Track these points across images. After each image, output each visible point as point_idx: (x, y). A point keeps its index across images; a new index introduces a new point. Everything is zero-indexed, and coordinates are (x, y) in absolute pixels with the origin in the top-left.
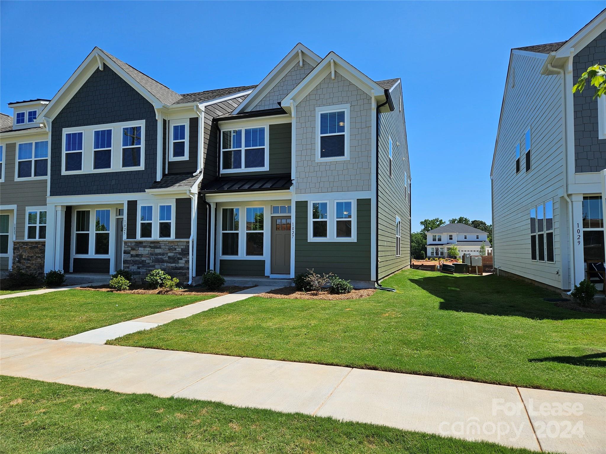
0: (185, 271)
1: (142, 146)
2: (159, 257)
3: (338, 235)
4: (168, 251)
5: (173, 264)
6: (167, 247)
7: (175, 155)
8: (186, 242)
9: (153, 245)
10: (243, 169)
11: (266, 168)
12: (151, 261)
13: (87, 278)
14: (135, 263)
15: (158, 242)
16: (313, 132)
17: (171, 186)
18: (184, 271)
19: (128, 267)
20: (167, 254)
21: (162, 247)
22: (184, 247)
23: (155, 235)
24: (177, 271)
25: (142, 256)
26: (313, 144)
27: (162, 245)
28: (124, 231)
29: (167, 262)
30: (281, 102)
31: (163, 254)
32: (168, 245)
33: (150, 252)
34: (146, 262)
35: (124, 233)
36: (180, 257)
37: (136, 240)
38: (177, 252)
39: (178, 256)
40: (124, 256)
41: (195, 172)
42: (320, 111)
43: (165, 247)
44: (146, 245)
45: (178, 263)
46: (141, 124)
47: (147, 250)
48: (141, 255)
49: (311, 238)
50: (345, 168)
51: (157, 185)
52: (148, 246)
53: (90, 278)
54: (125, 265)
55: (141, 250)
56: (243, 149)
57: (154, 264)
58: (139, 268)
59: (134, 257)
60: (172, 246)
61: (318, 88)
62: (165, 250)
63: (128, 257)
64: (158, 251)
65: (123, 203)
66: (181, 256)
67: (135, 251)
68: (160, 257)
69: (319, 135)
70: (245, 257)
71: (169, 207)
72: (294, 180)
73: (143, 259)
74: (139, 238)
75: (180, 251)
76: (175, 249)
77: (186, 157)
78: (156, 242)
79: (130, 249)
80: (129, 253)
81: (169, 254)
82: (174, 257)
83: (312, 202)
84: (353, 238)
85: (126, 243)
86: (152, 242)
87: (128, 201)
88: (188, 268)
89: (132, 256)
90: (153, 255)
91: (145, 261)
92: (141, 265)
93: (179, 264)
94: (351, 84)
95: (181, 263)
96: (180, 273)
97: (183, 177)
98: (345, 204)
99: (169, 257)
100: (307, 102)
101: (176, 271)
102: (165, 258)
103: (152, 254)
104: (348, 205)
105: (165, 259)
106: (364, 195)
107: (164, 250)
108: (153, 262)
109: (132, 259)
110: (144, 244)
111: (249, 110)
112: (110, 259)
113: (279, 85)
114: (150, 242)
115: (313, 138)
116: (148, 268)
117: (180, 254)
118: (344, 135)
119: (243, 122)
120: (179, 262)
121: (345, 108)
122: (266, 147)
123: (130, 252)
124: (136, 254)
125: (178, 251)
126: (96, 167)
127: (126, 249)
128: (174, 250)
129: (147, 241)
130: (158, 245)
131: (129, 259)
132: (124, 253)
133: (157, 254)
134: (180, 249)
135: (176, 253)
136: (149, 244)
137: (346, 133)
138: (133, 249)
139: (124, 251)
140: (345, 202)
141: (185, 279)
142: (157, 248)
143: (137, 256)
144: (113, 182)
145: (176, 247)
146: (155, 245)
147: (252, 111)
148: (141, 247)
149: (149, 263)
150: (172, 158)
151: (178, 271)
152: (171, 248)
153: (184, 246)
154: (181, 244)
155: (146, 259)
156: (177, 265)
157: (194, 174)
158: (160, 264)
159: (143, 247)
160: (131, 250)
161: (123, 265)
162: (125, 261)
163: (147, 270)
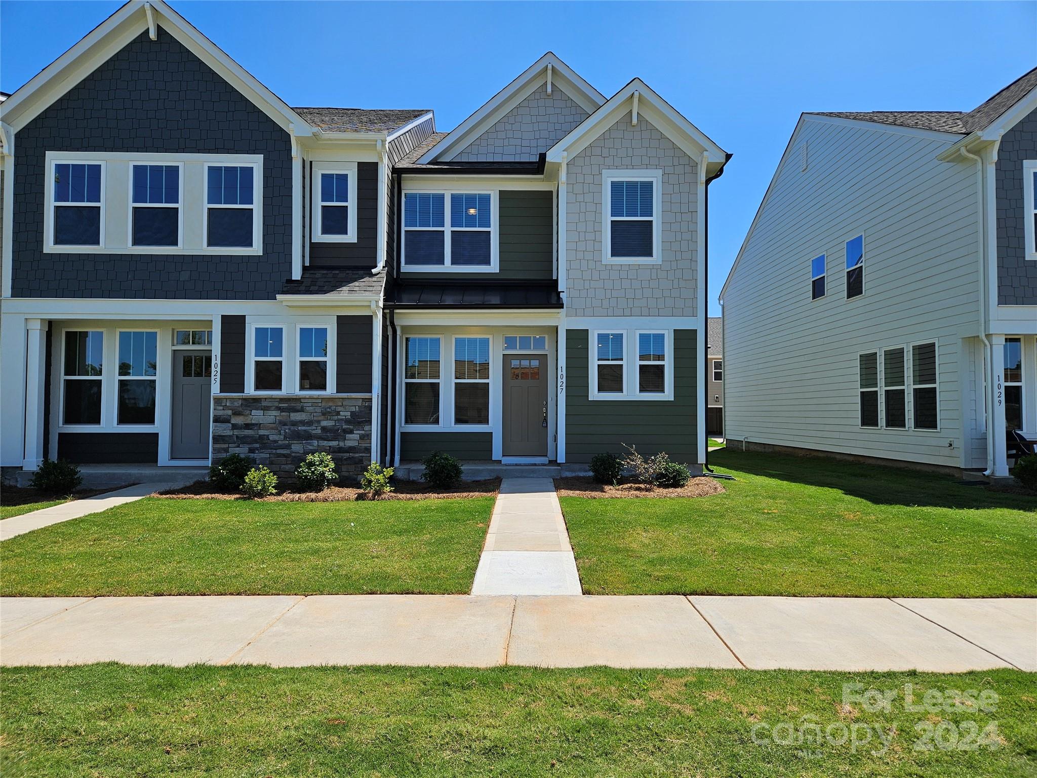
0: (361, 455)
1: (257, 207)
2: (299, 428)
3: (643, 389)
4: (322, 418)
5: (333, 442)
6: (319, 410)
7: (325, 231)
8: (361, 400)
9: (287, 405)
10: (448, 267)
11: (494, 267)
12: (282, 437)
13: (123, 474)
14: (242, 440)
15: (298, 400)
16: (598, 213)
17: (332, 291)
18: (357, 455)
19: (226, 450)
20: (320, 423)
21: (307, 408)
22: (357, 410)
23: (291, 384)
24: (341, 454)
25: (260, 427)
26: (598, 231)
27: (305, 405)
28: (213, 377)
29: (319, 438)
30: (546, 153)
31: (310, 423)
32: (320, 405)
33: (278, 418)
34: (269, 439)
35: (213, 382)
36: (349, 428)
37: (243, 394)
38: (342, 420)
39: (344, 427)
40: (216, 427)
41: (375, 267)
42: (610, 177)
43: (315, 409)
44: (270, 404)
45: (345, 439)
46: (255, 162)
47: (272, 416)
48: (258, 426)
49: (594, 394)
50: (654, 276)
51: (293, 287)
52: (274, 407)
53: (130, 474)
54: (218, 446)
55: (257, 416)
56: (448, 229)
57: (288, 442)
58: (252, 451)
59: (241, 429)
60: (330, 408)
61: (607, 136)
62: (315, 414)
63: (225, 430)
64: (296, 417)
65: (212, 321)
66: (351, 427)
67: (242, 416)
68: (304, 428)
69: (608, 219)
70: (453, 427)
71: (322, 332)
72: (563, 292)
73: (262, 432)
74: (250, 388)
75: (350, 417)
76: (338, 413)
77: (351, 236)
78: (293, 399)
79: (230, 412)
80: (228, 421)
81: (324, 423)
82: (336, 428)
83: (596, 333)
84: (668, 394)
85: (218, 401)
86: (282, 400)
87: (222, 315)
88: (368, 450)
89: (235, 427)
90: (285, 424)
91: (268, 437)
92: (257, 445)
93: (346, 441)
94: (662, 137)
95: (352, 440)
96: (349, 458)
97: (348, 274)
98: (653, 337)
99: (324, 429)
100: (587, 159)
101: (339, 454)
102: (314, 430)
103: (283, 423)
104: (660, 338)
105: (314, 432)
106: (685, 324)
107: (310, 415)
108: (285, 438)
109: (236, 432)
110: (264, 404)
111: (447, 158)
112: (158, 434)
113: (505, 120)
114: (278, 400)
115: (598, 222)
116: (274, 451)
117: (347, 422)
118: (652, 221)
119: (453, 179)
120: (347, 438)
121: (653, 176)
122: (494, 230)
123: (230, 420)
124: (245, 424)
125: (344, 417)
126: (136, 241)
127: (221, 413)
128: (334, 414)
129: (273, 397)
130: (298, 406)
131: (229, 433)
132: (215, 421)
133: (295, 423)
134: (349, 413)
135: (338, 420)
136: (276, 404)
137: (656, 219)
138: (236, 413)
139: (215, 416)
140: (653, 334)
141: (360, 470)
142: (296, 411)
143: (248, 426)
144: (185, 276)
145: (339, 409)
146: (291, 404)
147: (454, 161)
148: (257, 409)
149: (276, 442)
150: (319, 237)
151: (345, 454)
152: (329, 412)
153: (357, 407)
154: (353, 403)
155: (269, 434)
156: (342, 444)
157: (374, 271)
158: (304, 442)
159: (262, 410)
160: (232, 414)
161: (213, 446)
162: (218, 437)
163: (271, 455)
